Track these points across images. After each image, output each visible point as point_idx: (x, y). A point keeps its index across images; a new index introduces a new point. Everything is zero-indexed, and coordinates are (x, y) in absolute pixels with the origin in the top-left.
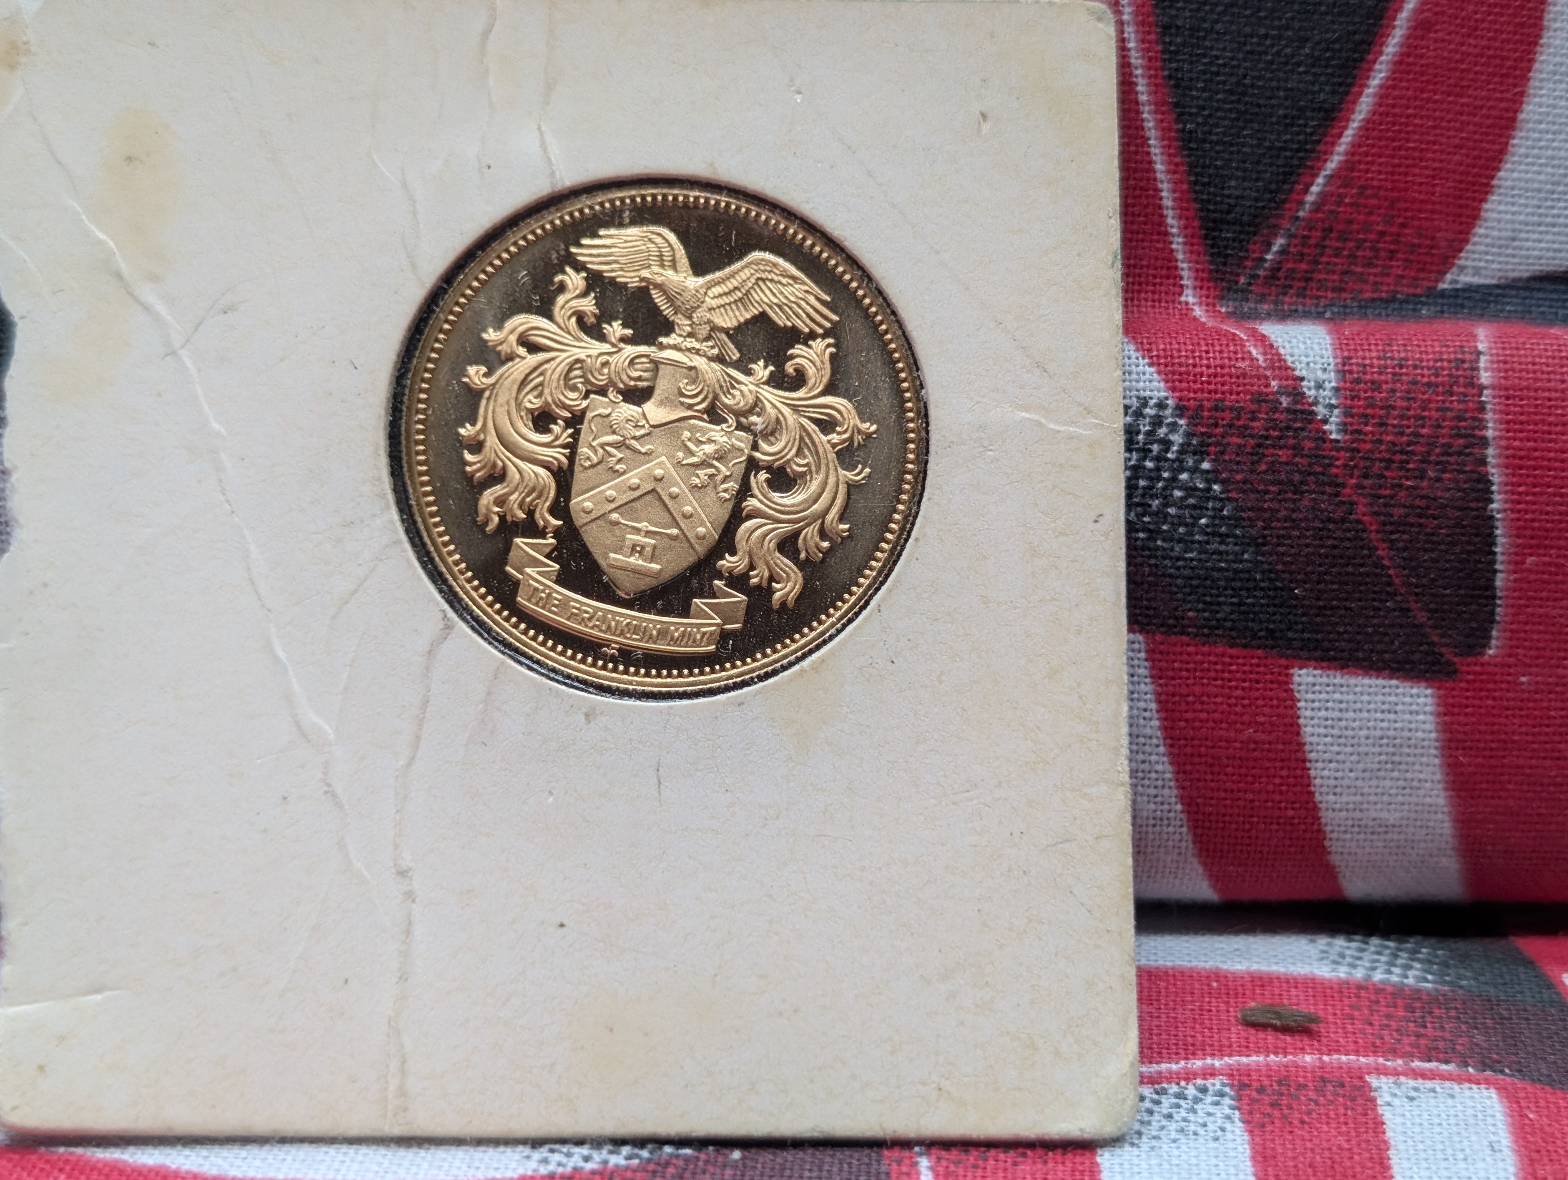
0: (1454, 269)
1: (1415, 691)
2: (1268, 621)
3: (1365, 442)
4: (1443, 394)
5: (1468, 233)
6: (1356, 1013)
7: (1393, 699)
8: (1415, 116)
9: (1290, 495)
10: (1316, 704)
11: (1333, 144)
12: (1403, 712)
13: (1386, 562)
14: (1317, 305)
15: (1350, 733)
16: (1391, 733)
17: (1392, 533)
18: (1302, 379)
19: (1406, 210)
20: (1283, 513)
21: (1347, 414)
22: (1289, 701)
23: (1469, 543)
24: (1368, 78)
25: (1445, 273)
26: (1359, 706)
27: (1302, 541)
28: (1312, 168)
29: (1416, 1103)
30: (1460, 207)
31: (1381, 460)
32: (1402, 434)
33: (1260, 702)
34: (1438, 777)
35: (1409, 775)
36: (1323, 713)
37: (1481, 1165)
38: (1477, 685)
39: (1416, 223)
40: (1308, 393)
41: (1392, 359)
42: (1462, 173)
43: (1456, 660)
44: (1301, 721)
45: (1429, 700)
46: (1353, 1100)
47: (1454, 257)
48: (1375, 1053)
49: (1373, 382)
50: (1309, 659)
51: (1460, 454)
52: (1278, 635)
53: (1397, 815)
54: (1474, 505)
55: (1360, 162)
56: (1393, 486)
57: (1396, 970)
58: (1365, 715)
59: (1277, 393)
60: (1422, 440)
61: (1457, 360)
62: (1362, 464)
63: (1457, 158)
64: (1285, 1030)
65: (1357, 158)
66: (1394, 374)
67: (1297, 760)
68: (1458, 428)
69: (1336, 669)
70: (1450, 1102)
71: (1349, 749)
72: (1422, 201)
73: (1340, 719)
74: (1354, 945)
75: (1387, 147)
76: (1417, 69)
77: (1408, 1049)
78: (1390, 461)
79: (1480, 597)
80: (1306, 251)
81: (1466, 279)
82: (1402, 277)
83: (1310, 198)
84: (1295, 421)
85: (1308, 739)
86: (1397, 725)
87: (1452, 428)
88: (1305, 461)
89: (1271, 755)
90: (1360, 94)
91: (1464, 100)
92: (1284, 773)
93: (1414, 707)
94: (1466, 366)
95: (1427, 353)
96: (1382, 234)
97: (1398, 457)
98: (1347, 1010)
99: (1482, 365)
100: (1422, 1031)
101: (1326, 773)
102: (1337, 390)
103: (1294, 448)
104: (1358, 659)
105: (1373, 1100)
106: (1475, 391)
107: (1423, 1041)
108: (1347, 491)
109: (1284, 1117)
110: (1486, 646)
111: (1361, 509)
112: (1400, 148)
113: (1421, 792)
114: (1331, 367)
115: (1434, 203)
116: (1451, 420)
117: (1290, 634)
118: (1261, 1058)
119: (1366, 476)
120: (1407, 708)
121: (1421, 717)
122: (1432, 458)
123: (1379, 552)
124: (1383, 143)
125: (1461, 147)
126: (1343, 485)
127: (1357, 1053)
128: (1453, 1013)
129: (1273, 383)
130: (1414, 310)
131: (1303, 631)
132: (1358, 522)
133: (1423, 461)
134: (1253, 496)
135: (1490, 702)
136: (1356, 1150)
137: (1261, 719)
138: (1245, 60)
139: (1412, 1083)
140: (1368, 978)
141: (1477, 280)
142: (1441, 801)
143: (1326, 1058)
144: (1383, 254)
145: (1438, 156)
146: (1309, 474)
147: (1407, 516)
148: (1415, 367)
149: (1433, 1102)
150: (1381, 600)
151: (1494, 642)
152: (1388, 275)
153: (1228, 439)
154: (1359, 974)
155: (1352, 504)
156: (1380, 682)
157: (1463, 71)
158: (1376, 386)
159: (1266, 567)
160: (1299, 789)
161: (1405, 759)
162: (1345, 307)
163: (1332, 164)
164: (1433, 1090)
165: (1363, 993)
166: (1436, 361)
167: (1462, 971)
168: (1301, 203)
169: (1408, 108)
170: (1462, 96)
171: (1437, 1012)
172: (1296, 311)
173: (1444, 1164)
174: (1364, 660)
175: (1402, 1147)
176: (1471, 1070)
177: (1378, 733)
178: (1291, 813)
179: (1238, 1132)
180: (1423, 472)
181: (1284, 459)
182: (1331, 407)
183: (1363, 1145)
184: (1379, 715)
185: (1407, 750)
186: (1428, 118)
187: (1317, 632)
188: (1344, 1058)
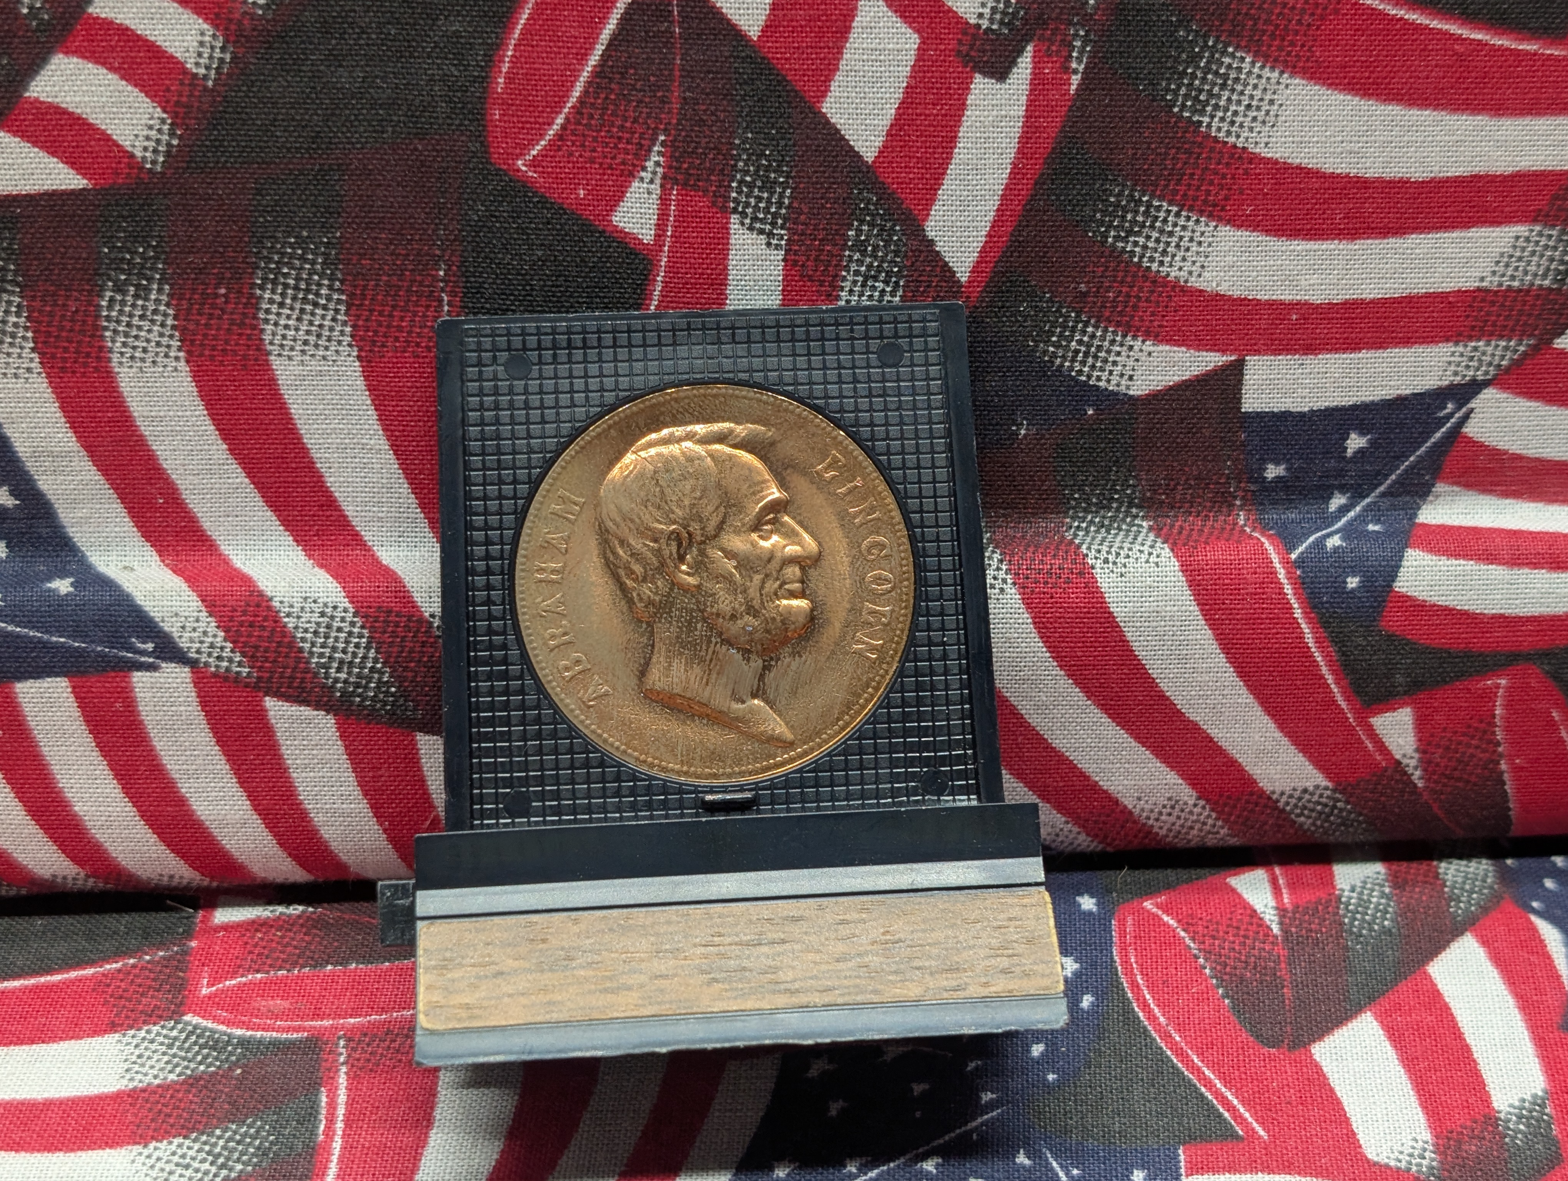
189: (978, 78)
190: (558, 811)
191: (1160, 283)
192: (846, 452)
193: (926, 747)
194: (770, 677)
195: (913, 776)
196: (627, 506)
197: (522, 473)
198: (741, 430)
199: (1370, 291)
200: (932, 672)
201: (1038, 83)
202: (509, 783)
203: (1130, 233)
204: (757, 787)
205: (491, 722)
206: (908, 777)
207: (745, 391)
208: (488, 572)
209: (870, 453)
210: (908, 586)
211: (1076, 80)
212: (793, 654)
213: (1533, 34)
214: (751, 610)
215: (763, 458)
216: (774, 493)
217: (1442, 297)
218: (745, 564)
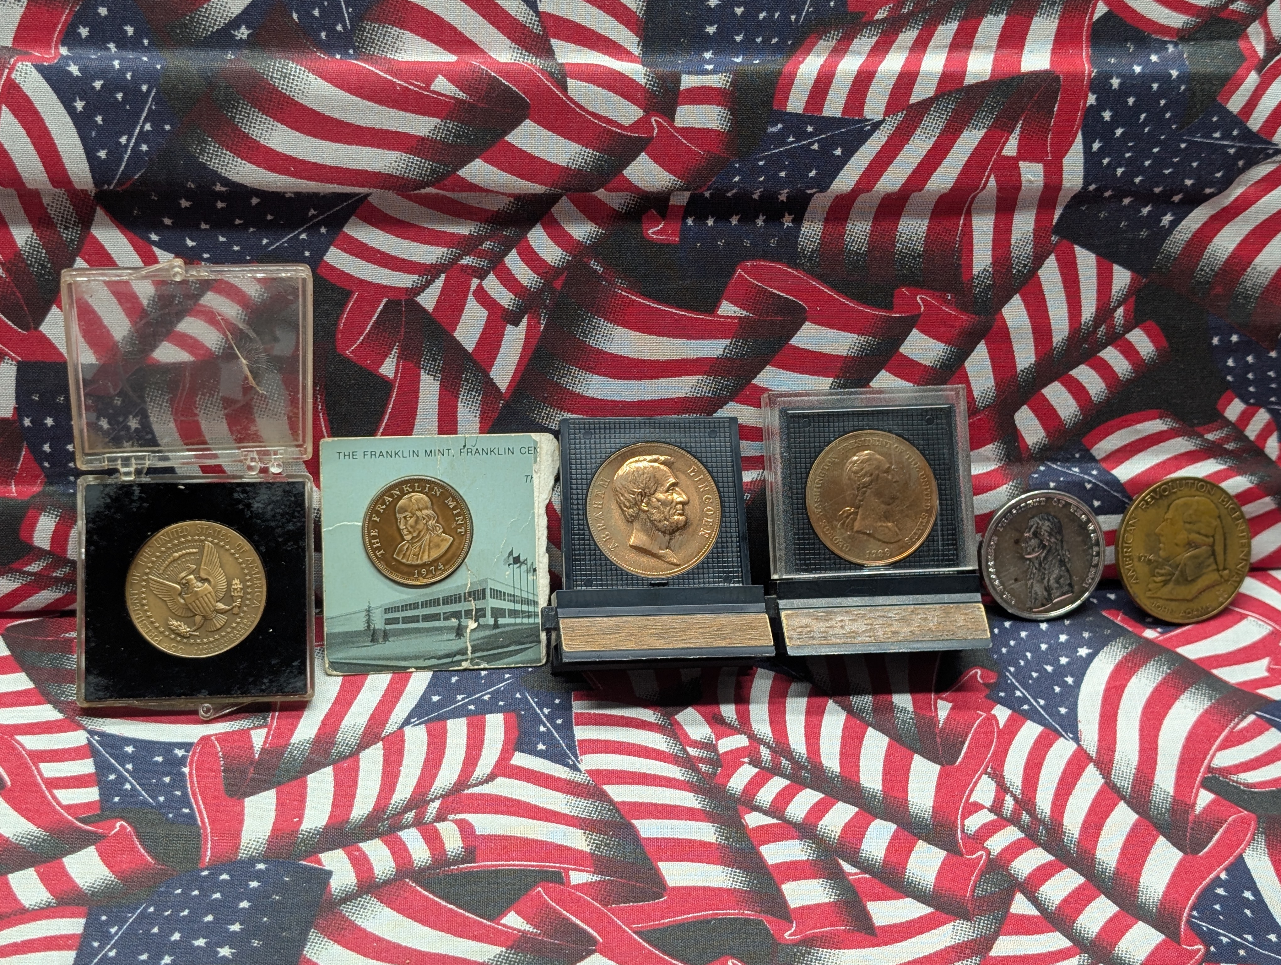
189: (508, 325)
190: (601, 585)
191: (573, 393)
192: (698, 467)
193: (725, 567)
194: (672, 542)
195: (721, 577)
196: (624, 483)
197: (589, 471)
198: (662, 458)
199: (647, 397)
200: (727, 542)
201: (529, 328)
202: (586, 575)
203: (562, 377)
204: (668, 579)
205: (579, 555)
206: (719, 577)
207: (664, 445)
208: (578, 504)
209: (706, 467)
210: (718, 513)
211: (542, 326)
212: (680, 535)
213: (701, 313)
214: (666, 519)
215: (670, 468)
216: (672, 480)
217: (673, 399)
218: (664, 503)
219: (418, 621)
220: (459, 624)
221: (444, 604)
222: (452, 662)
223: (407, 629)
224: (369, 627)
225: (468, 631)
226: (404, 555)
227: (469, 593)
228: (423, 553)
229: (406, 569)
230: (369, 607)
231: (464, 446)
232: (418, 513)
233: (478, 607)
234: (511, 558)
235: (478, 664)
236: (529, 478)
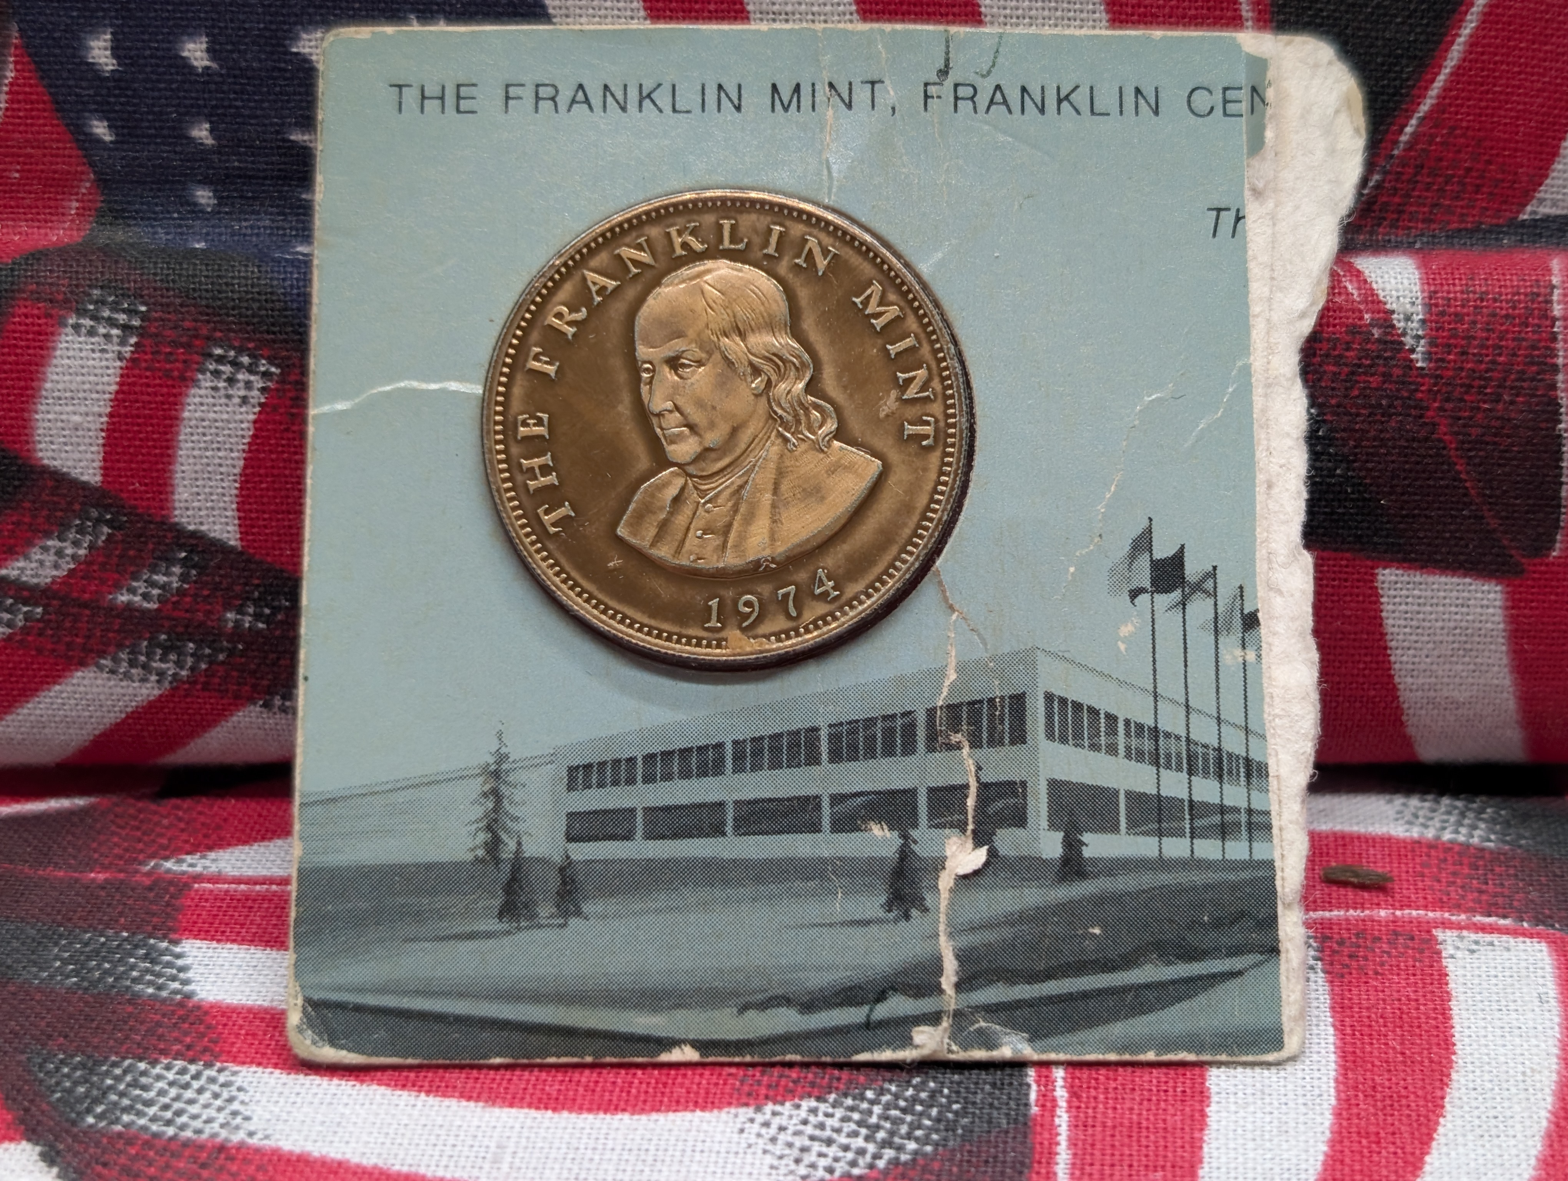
0: (1534, 202)
1: (1486, 588)
2: (1356, 528)
3: (1447, 369)
4: (1519, 325)
5: (1547, 169)
6: (1426, 871)
7: (1466, 594)
8: (1502, 63)
9: (1378, 417)
10: (1397, 600)
11: (1426, 88)
12: (1475, 606)
13: (1463, 476)
14: (1408, 236)
15: (1427, 624)
16: (1464, 624)
17: (1469, 450)
18: (1393, 312)
19: (1492, 148)
20: (1373, 433)
21: (1431, 344)
22: (1372, 598)
23: (1539, 459)
24: (1460, 28)
25: (1526, 205)
26: (1435, 601)
27: (1389, 458)
28: (1407, 110)
29: (1476, 955)
30: (1541, 145)
31: (1462, 386)
32: (1481, 362)
33: (1348, 598)
34: (1505, 661)
35: (1479, 660)
36: (1403, 607)
37: (1530, 1015)
38: (1542, 582)
39: (1500, 160)
40: (1398, 325)
41: (1474, 292)
42: (1543, 115)
43: (1524, 560)
44: (1384, 614)
45: (1499, 596)
46: (1421, 952)
47: (1535, 191)
48: (1442, 908)
49: (1456, 314)
50: (1392, 561)
51: (1533, 379)
52: (1365, 540)
53: (1468, 694)
54: (1543, 425)
55: (1450, 105)
56: (1472, 409)
57: (1463, 830)
58: (1441, 609)
59: (1370, 325)
60: (1500, 367)
61: (1533, 293)
62: (1444, 389)
63: (1539, 100)
64: (1363, 887)
65: (1447, 101)
66: (1476, 307)
67: (1379, 647)
68: (1532, 356)
69: (1416, 569)
70: (1506, 955)
71: (1426, 638)
72: (1505, 140)
73: (1418, 613)
74: (1427, 804)
75: (1475, 91)
76: (1505, 19)
77: (1471, 904)
78: (1471, 386)
79: (1547, 505)
80: (1399, 186)
81: (1545, 210)
82: (1486, 209)
83: (1404, 138)
84: (1385, 351)
85: (1390, 630)
86: (1469, 618)
87: (1526, 356)
88: (1393, 387)
89: (1357, 644)
90: (1452, 43)
91: (1548, 48)
92: (1368, 659)
93: (1485, 602)
94: (1541, 299)
95: (1506, 286)
96: (1469, 170)
97: (1477, 383)
98: (1418, 869)
99: (1555, 298)
100: (1484, 887)
101: (1405, 659)
102: (1423, 322)
103: (1384, 375)
104: (1436, 561)
105: (1439, 953)
106: (1548, 323)
107: (1484, 897)
108: (1430, 413)
109: (1360, 968)
110: (1551, 548)
111: (1443, 429)
112: (1487, 92)
113: (1490, 675)
114: (1419, 301)
115: (1517, 142)
116: (1526, 349)
117: (1375, 539)
118: (1342, 913)
119: (1447, 400)
120: (1479, 603)
121: (1491, 610)
122: (1508, 383)
123: (1458, 467)
124: (1472, 87)
125: (1544, 90)
126: (1428, 409)
127: (1426, 908)
128: (1512, 871)
129: (1367, 316)
130: (1497, 239)
131: (1387, 536)
132: (1440, 440)
133: (1499, 386)
134: (1346, 418)
135: (1553, 597)
136: (1422, 1001)
137: (1348, 613)
138: (1347, 12)
139: (1473, 936)
140: (1438, 838)
141: (1554, 211)
142: (1507, 682)
143: (1398, 913)
144: (1469, 188)
145: (1522, 99)
146: (1397, 398)
147: (1483, 435)
148: (1495, 300)
149: (1491, 955)
150: (1458, 510)
151: (1558, 545)
152: (1473, 207)
153: (1325, 368)
154: (1430, 834)
155: (1434, 425)
156: (1455, 580)
157: (1547, 21)
158: (1459, 318)
159: (1356, 481)
160: (1380, 672)
161: (1476, 646)
162: (1434, 236)
163: (1425, 108)
164: (1491, 944)
165: (1433, 853)
166: (1514, 294)
167: (1522, 831)
168: (1396, 142)
169: (1496, 54)
170: (1546, 44)
171: (1497, 870)
172: (1389, 241)
173: (1498, 1015)
174: (1441, 561)
175: (1462, 998)
176: (1525, 924)
177: (1452, 624)
178: (1372, 693)
179: (1320, 981)
180: (1500, 395)
181: (1374, 385)
182: (1418, 338)
183: (1429, 996)
184: (1453, 609)
185: (1477, 639)
186: (1514, 64)
187: (1400, 537)
188: (1414, 913)
219: (718, 830)
220: (905, 854)
221: (836, 756)
222: (868, 1025)
223: (667, 864)
224: (494, 845)
225: (946, 882)
226: (663, 526)
227: (953, 709)
228: (749, 519)
229: (665, 590)
230: (502, 758)
231: (944, 72)
232: (733, 345)
233: (989, 777)
234: (1144, 563)
235: (988, 1041)
236: (1228, 218)
